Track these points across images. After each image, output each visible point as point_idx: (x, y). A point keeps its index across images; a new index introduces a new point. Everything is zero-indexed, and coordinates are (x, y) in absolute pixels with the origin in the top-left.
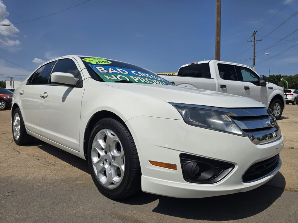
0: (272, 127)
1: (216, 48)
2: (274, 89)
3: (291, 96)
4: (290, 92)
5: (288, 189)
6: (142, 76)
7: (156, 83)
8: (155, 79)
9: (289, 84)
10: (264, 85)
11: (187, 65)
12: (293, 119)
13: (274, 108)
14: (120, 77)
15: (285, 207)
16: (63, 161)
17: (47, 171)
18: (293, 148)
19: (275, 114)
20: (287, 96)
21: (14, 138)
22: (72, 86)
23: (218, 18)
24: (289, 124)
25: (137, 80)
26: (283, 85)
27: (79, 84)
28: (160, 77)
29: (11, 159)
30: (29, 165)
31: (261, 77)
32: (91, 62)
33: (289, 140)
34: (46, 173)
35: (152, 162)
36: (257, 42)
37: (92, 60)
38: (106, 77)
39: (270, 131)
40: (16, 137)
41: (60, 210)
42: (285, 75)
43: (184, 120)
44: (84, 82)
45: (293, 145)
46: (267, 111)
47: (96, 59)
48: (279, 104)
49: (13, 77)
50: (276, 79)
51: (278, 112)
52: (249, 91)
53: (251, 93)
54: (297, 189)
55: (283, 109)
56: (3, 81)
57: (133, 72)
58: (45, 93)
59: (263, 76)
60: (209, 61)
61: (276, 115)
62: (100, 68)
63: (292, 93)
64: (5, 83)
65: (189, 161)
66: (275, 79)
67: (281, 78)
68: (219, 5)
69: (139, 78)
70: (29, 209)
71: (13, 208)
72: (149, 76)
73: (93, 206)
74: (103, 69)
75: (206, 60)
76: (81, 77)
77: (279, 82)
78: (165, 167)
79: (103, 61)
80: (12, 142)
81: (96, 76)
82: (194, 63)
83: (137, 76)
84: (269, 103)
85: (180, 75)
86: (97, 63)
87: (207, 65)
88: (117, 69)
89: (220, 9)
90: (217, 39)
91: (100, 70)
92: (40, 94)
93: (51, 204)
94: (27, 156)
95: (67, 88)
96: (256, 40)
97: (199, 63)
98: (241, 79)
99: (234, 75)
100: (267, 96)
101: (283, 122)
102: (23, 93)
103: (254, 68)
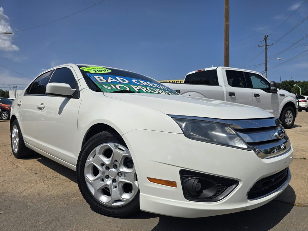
0: (280, 139)
1: (224, 53)
2: (285, 96)
3: (305, 102)
4: (304, 98)
5: (298, 204)
6: (143, 85)
7: (158, 93)
8: (157, 88)
9: (302, 90)
10: (275, 92)
11: (194, 72)
12: (306, 127)
13: (286, 116)
14: (120, 87)
15: (294, 225)
16: (61, 175)
17: (44, 187)
18: (305, 159)
19: (287, 122)
20: (300, 103)
21: (13, 150)
22: (69, 97)
23: (226, 22)
24: (302, 133)
25: (138, 90)
26: (296, 92)
27: (76, 95)
28: (163, 86)
29: (7, 174)
30: (26, 180)
31: (271, 84)
32: (89, 71)
33: (301, 150)
34: (42, 189)
35: (151, 179)
36: (269, 46)
37: (91, 69)
38: (105, 86)
39: (278, 143)
40: (15, 150)
41: (52, 229)
42: (298, 81)
43: (184, 133)
44: (81, 92)
45: (305, 155)
46: (275, 121)
47: (96, 68)
48: (291, 112)
49: (16, 87)
50: (289, 85)
51: (290, 120)
52: (259, 98)
53: (261, 100)
54: (307, 205)
55: (296, 116)
56: (6, 91)
57: (134, 81)
58: (42, 104)
59: (274, 82)
60: (217, 67)
61: (288, 124)
62: (99, 78)
63: (305, 100)
64: (8, 93)
65: (190, 178)
66: (287, 85)
67: (294, 84)
68: (227, 8)
69: (140, 87)
70: (21, 228)
71: (3, 227)
72: (151, 85)
73: (88, 225)
74: (102, 78)
75: (214, 67)
76: (77, 88)
77: (292, 89)
78: (164, 184)
79: (102, 69)
80: (11, 155)
81: (94, 87)
82: (201, 70)
83: (138, 85)
84: (280, 110)
85: (187, 82)
86: (96, 72)
87: (215, 72)
88: (117, 78)
89: (228, 13)
90: (226, 44)
91: (98, 80)
92: (37, 105)
93: (44, 223)
94: (24, 170)
95: (64, 99)
96: (267, 45)
97: (206, 69)
98: (250, 86)
99: (243, 82)
100: (278, 104)
101: (296, 131)
102: (21, 104)
103: (265, 74)
